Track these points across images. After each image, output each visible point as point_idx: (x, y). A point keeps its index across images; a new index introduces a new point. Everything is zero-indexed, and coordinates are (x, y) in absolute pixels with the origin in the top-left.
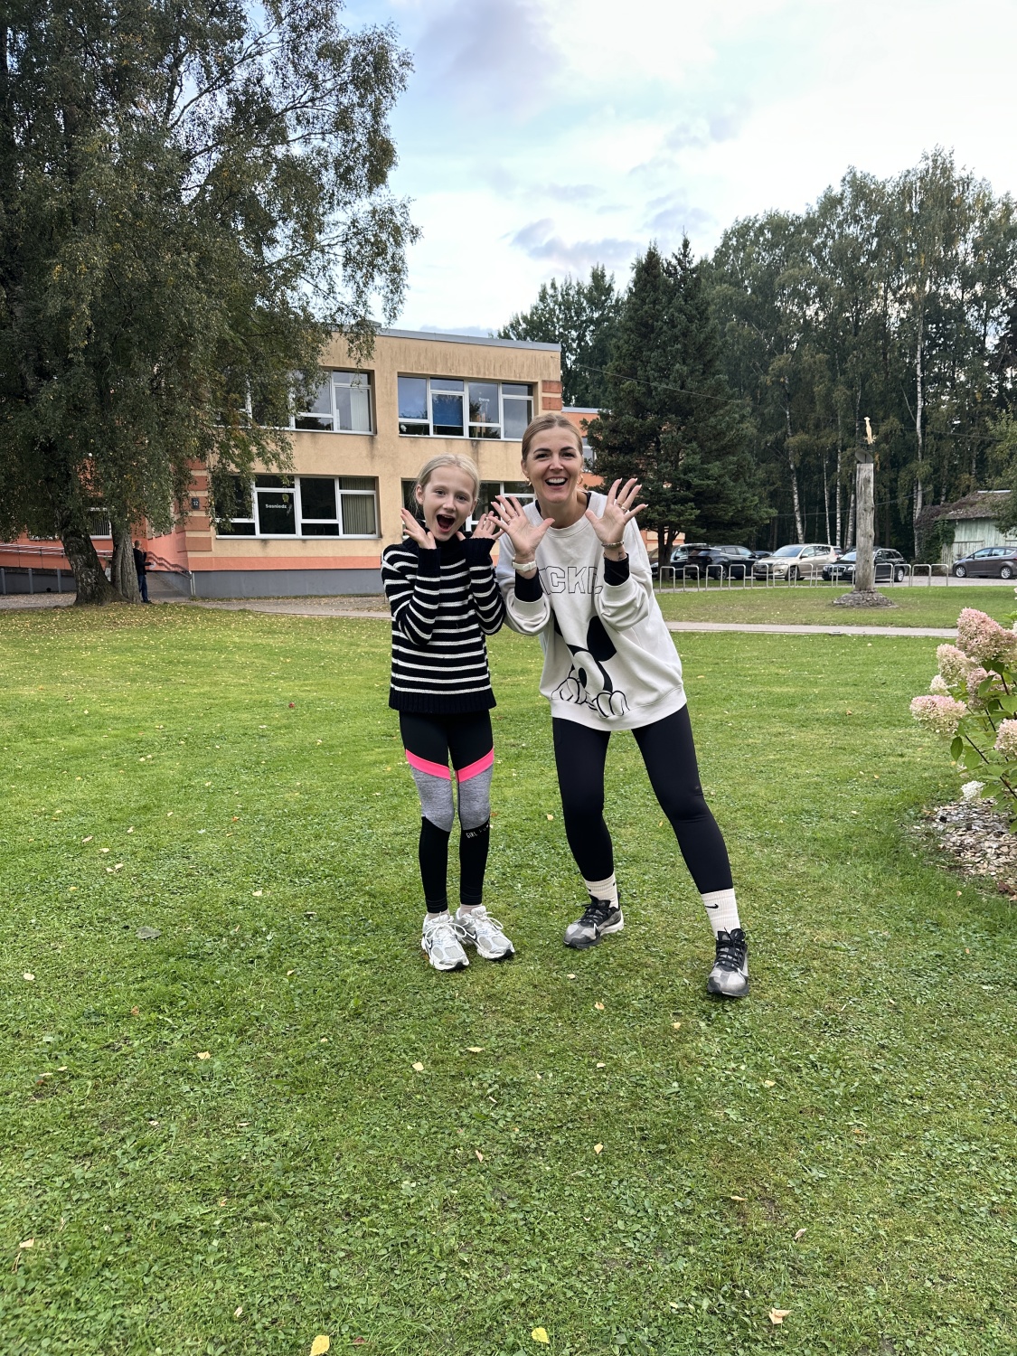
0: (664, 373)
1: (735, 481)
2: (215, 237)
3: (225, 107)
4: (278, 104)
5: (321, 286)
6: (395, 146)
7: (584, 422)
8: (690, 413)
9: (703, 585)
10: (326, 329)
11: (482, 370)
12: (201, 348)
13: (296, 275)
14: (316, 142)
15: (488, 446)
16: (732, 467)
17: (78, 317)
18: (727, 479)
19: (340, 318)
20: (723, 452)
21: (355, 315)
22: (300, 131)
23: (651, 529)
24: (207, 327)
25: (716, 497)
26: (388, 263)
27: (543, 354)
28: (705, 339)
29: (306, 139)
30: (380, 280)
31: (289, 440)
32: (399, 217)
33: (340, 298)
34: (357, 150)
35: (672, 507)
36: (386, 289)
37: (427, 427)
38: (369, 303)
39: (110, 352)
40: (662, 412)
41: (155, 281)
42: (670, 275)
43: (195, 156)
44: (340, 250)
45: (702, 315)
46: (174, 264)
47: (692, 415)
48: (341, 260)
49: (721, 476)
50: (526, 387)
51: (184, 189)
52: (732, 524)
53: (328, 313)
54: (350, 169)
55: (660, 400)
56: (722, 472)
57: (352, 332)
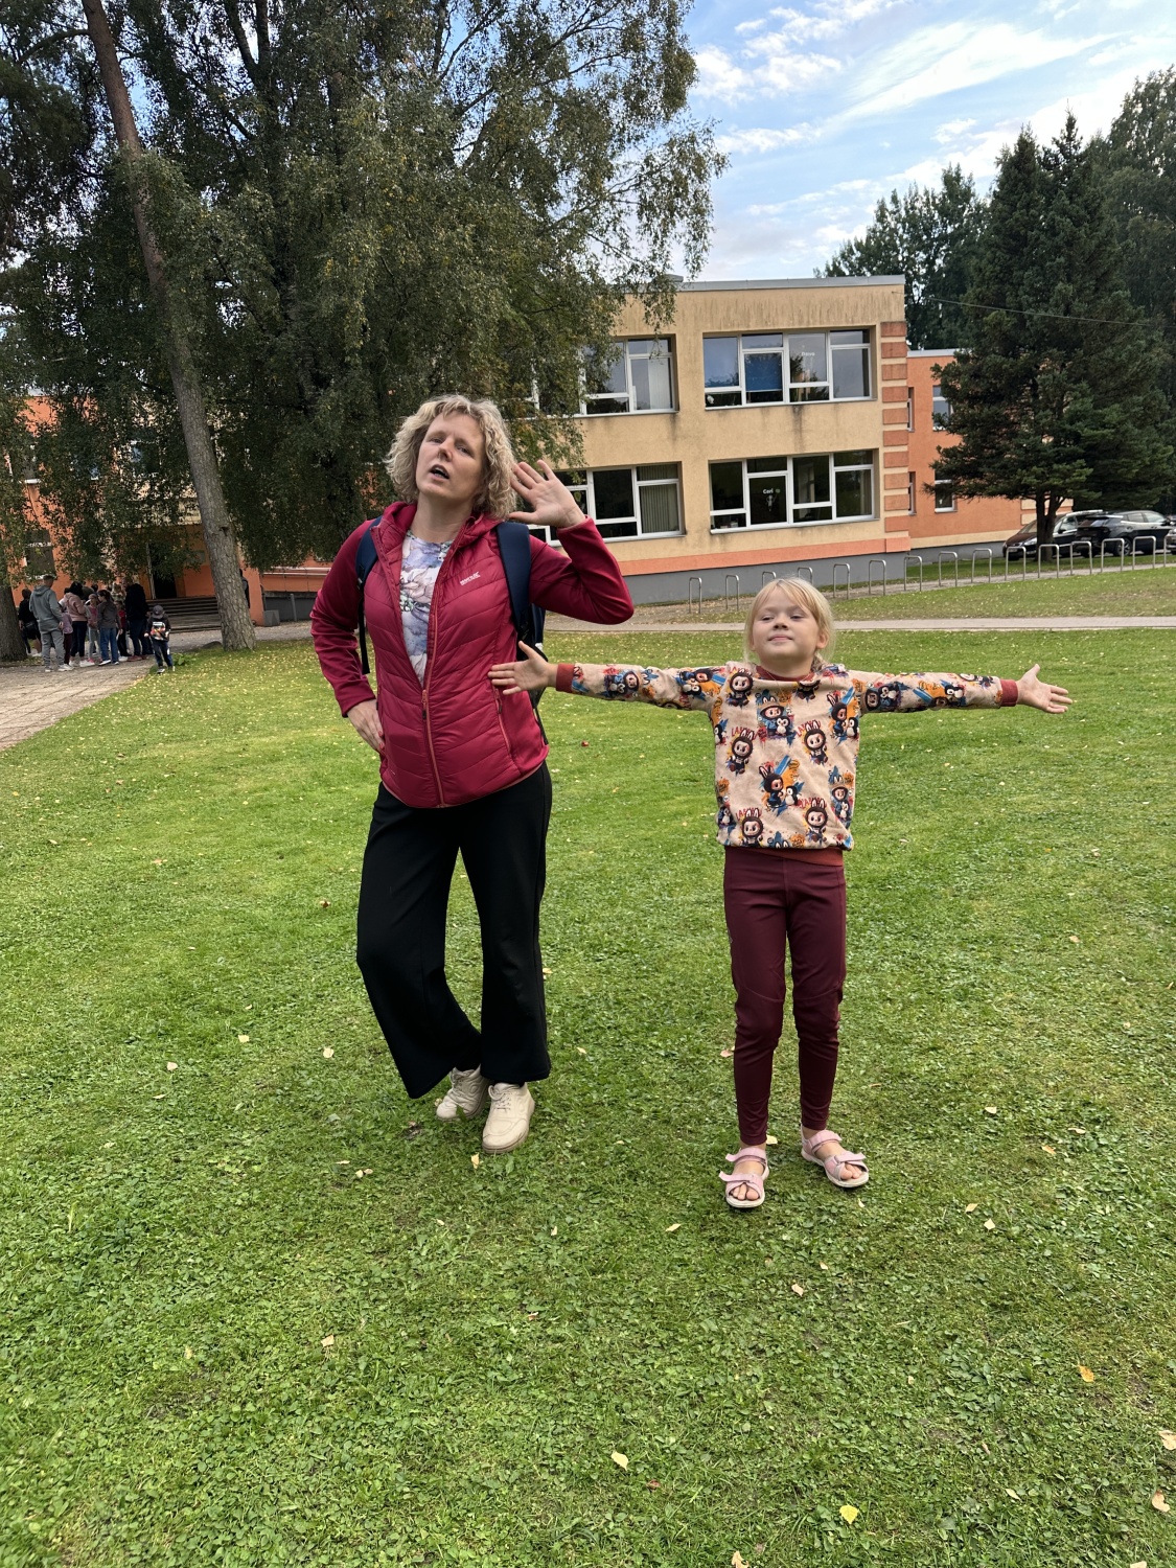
0: (1042, 296)
1: (1141, 427)
2: (492, 203)
3: (498, 46)
4: (555, 32)
5: (610, 242)
6: (694, 58)
7: (936, 368)
8: (1079, 344)
9: (1097, 564)
10: (620, 291)
11: (805, 318)
12: (480, 334)
13: (583, 233)
14: (603, 68)
15: (815, 412)
16: (1137, 409)
17: (353, 315)
18: (1130, 426)
19: (634, 278)
20: (1128, 389)
21: (651, 272)
22: (584, 58)
23: (1026, 496)
24: (487, 309)
25: (1116, 449)
26: (689, 204)
27: (881, 289)
29: (589, 67)
30: (681, 226)
31: (579, 431)
32: (702, 145)
33: (634, 254)
34: (650, 69)
35: (1055, 466)
36: (688, 236)
37: (738, 395)
38: (668, 256)
39: (387, 350)
40: (1039, 346)
41: (430, 263)
42: (1049, 167)
43: (467, 109)
44: (633, 197)
46: (449, 242)
50: (861, 333)
51: (458, 150)
52: (1139, 483)
53: (621, 274)
54: (642, 95)
55: (1037, 332)
56: (1123, 417)
57: (648, 293)
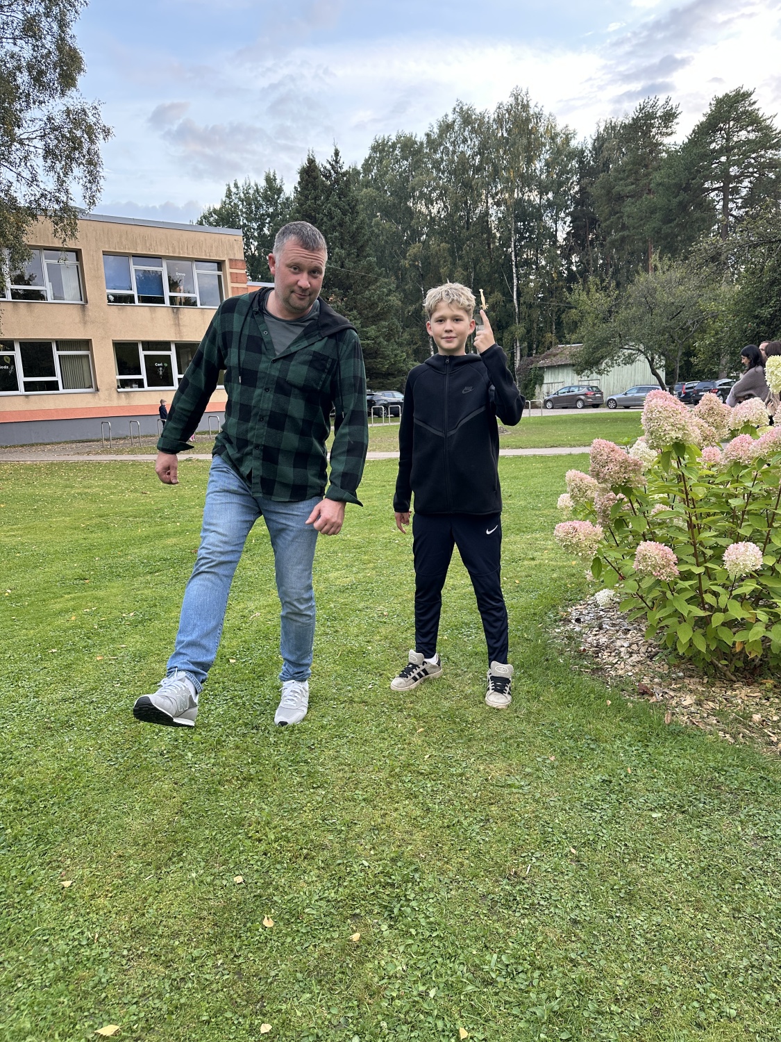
1: (387, 341)
5: (22, 174)
6: (82, 55)
8: (350, 287)
10: (31, 213)
11: (177, 250)
14: (9, 46)
15: (187, 312)
16: (384, 330)
18: (382, 340)
19: (44, 203)
20: (377, 318)
21: (58, 201)
25: (375, 353)
27: (228, 237)
28: (357, 229)
30: (78, 171)
32: (91, 117)
33: (42, 186)
34: (47, 55)
37: (132, 296)
38: (70, 191)
40: (328, 286)
42: (327, 178)
44: (39, 144)
45: (353, 210)
47: (352, 289)
48: (40, 151)
49: (377, 337)
50: (216, 264)
52: (388, 375)
53: (33, 198)
54: (42, 73)
56: (378, 334)
57: (55, 216)
